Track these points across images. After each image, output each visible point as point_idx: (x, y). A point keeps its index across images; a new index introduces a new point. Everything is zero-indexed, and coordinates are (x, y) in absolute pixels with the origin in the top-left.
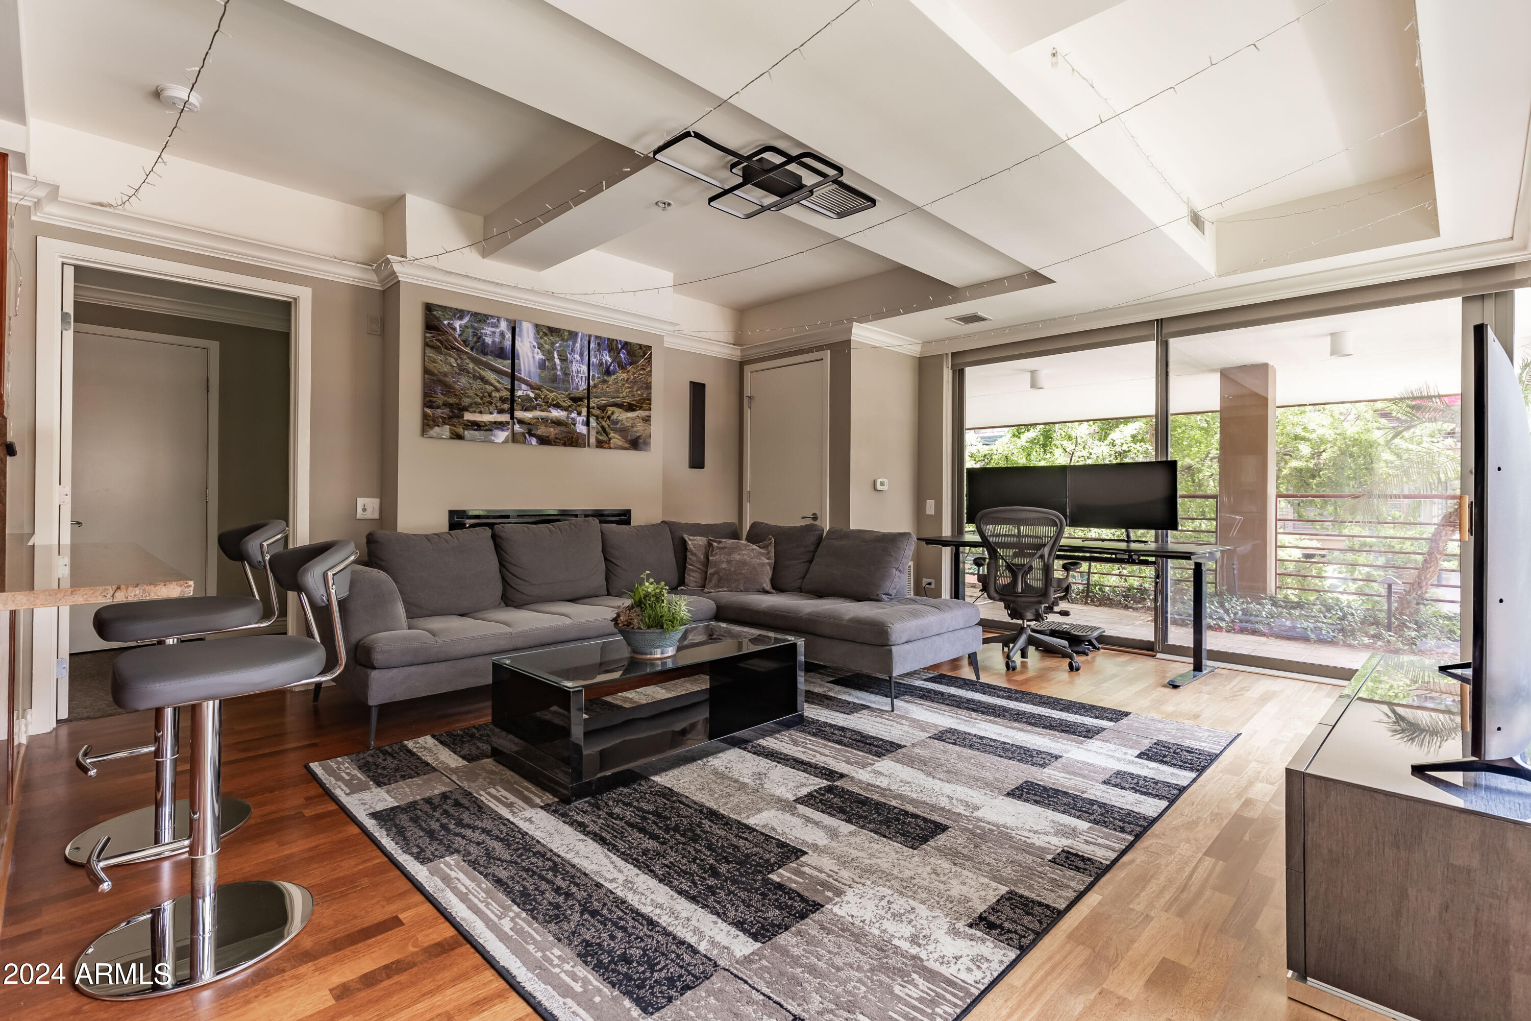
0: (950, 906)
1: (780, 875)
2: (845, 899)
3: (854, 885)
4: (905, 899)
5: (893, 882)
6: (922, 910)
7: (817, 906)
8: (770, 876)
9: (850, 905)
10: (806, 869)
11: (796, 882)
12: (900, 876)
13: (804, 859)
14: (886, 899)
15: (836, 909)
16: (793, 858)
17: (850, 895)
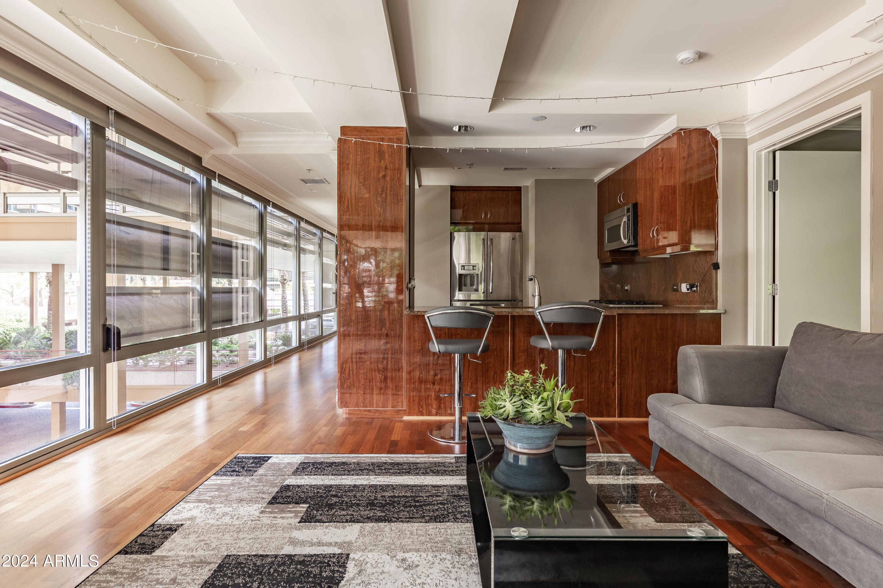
0: (195, 530)
1: (303, 507)
2: (258, 511)
3: (258, 518)
4: (224, 523)
5: (235, 528)
6: (212, 522)
7: (270, 503)
8: (308, 505)
9: (254, 509)
10: (292, 515)
11: (291, 508)
12: (232, 534)
13: (299, 520)
14: (235, 519)
15: (260, 506)
16: (304, 517)
17: (257, 513)
